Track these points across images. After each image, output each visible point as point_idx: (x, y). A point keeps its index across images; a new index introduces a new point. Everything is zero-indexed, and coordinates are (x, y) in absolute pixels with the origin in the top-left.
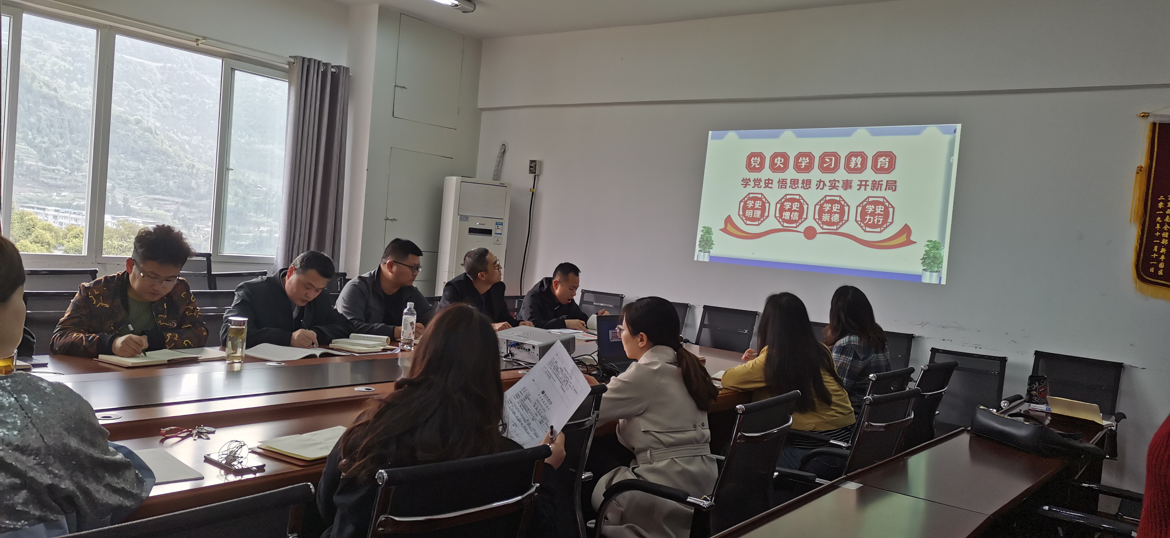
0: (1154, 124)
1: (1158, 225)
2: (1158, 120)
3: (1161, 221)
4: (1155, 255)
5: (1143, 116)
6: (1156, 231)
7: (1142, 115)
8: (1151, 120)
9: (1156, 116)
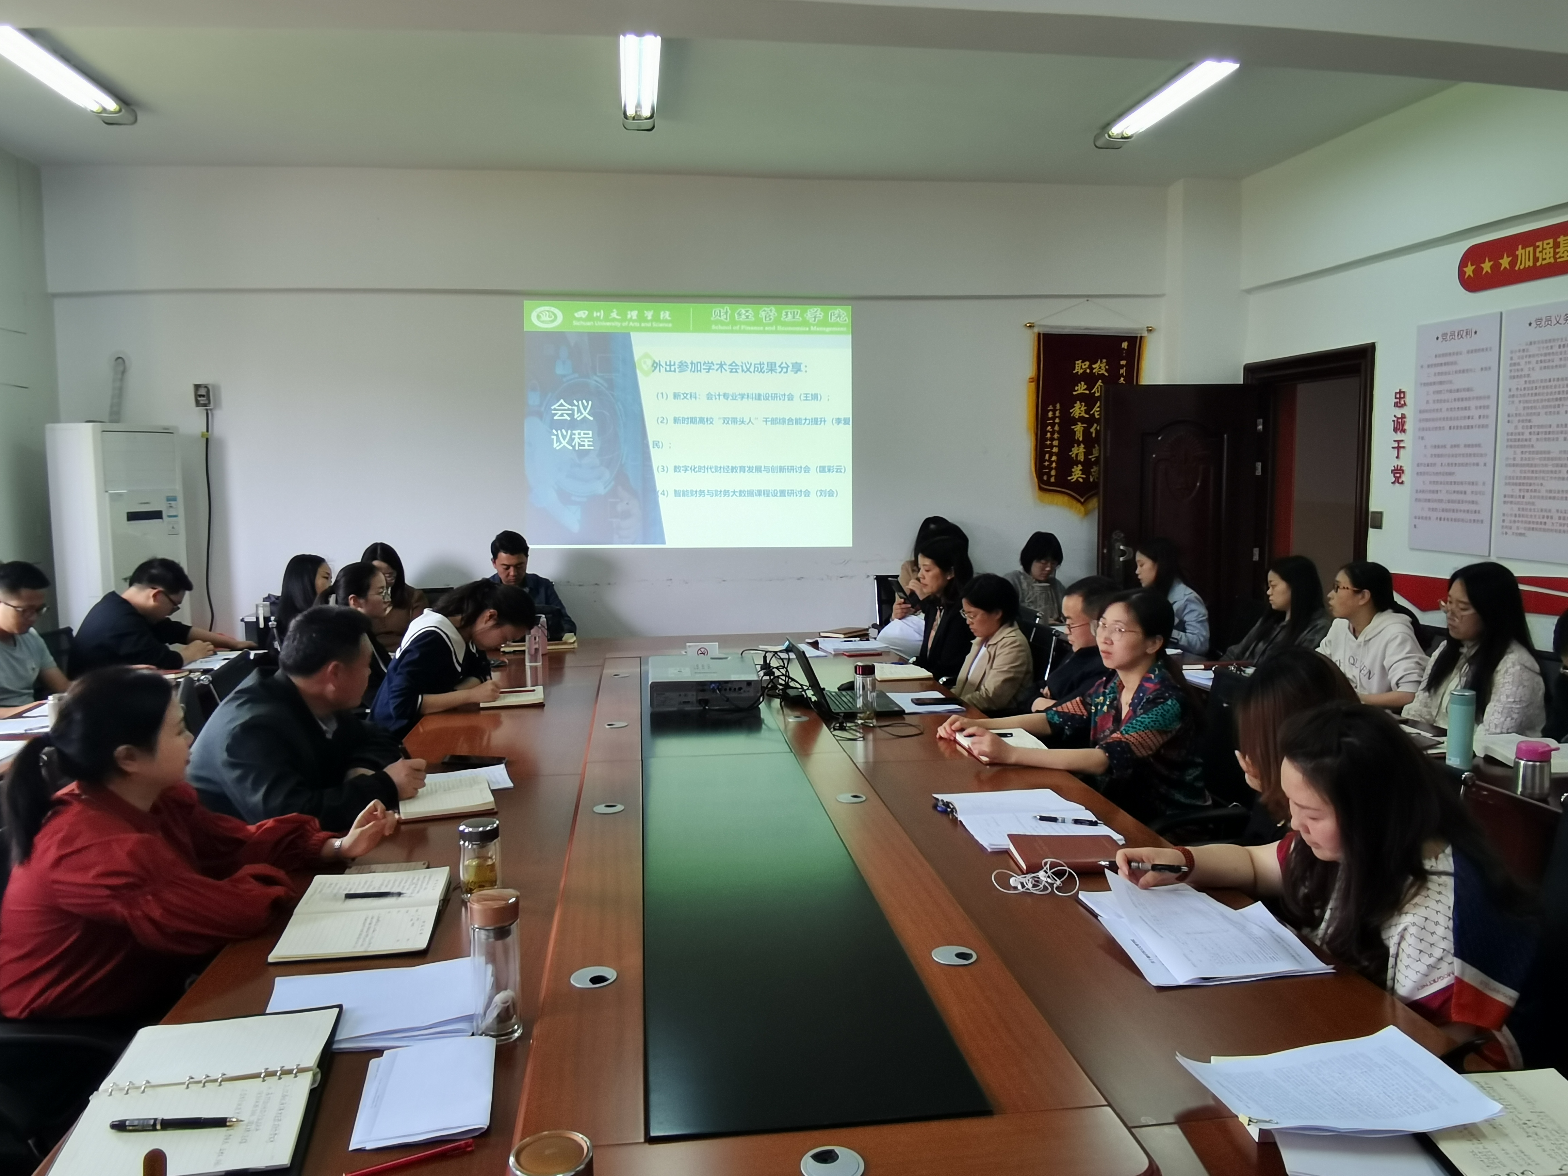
0: (1039, 334)
1: (1049, 434)
2: (1042, 330)
3: (1051, 430)
4: (1047, 463)
5: (1030, 326)
6: (1047, 440)
7: (1028, 325)
8: (1036, 330)
9: (1040, 326)
